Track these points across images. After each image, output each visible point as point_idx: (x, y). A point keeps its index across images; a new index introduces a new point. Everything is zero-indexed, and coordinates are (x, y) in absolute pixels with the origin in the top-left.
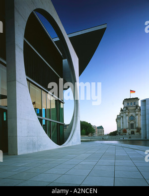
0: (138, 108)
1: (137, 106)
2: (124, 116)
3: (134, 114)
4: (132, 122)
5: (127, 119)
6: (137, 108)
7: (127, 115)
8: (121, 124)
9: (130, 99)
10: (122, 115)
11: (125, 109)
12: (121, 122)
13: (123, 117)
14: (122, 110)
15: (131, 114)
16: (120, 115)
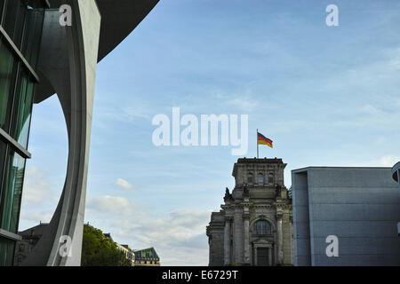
0: (283, 194)
1: (279, 188)
2: (237, 218)
3: (269, 215)
4: (263, 243)
5: (247, 229)
6: (278, 194)
7: (245, 217)
8: (227, 248)
9: (256, 161)
10: (228, 214)
11: (240, 193)
12: (227, 239)
13: (231, 221)
14: (228, 197)
15: (259, 212)
16: (222, 213)
